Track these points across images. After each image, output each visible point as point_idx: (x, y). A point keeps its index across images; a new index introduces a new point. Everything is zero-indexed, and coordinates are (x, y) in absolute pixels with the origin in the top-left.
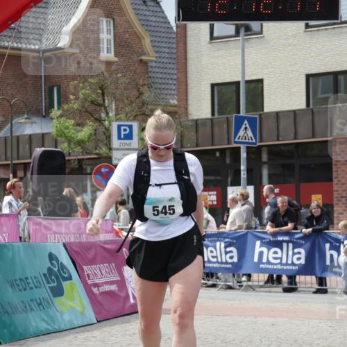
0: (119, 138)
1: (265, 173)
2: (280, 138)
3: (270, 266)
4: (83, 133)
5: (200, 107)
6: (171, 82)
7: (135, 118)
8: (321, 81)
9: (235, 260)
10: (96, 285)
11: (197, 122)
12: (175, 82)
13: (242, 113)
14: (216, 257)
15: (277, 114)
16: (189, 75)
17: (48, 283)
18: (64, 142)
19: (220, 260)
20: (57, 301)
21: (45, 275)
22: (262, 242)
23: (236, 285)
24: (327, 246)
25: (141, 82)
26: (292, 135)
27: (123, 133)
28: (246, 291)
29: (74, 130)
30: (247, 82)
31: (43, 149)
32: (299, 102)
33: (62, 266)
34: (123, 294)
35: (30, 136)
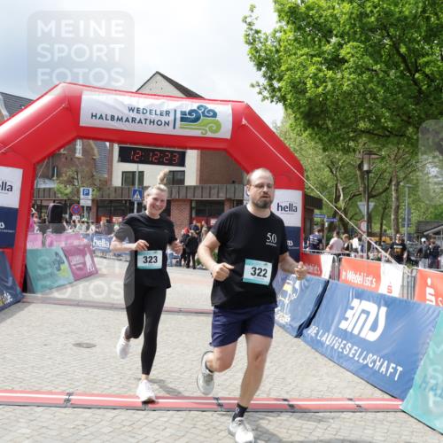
5: (117, 181)
10: (75, 265)
11: (116, 188)
13: (136, 188)
33: (61, 257)
35: (44, 189)
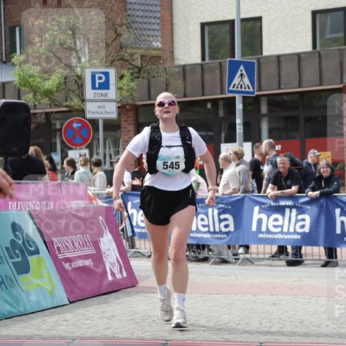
0: (94, 87)
1: (265, 127)
2: (282, 86)
3: (270, 236)
4: (51, 82)
5: (188, 51)
6: (154, 21)
7: (112, 64)
8: (329, 17)
9: (232, 228)
10: (68, 260)
11: (184, 68)
12: (158, 21)
13: (238, 57)
14: (208, 226)
15: (279, 57)
16: (175, 12)
17: (11, 257)
18: (28, 93)
19: (212, 230)
20: (22, 278)
21: (7, 249)
22: (261, 208)
23: (231, 258)
24: (338, 211)
25: (119, 21)
26: (296, 83)
27: (97, 81)
28: (244, 265)
29: (40, 78)
30: (243, 20)
31: (4, 101)
32: (304, 44)
34: (99, 270)
